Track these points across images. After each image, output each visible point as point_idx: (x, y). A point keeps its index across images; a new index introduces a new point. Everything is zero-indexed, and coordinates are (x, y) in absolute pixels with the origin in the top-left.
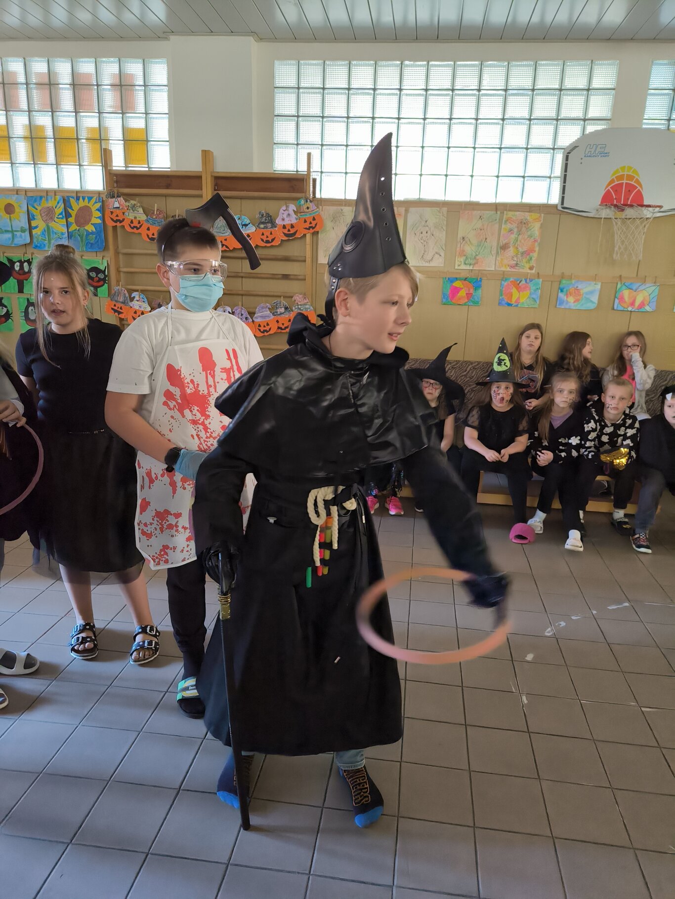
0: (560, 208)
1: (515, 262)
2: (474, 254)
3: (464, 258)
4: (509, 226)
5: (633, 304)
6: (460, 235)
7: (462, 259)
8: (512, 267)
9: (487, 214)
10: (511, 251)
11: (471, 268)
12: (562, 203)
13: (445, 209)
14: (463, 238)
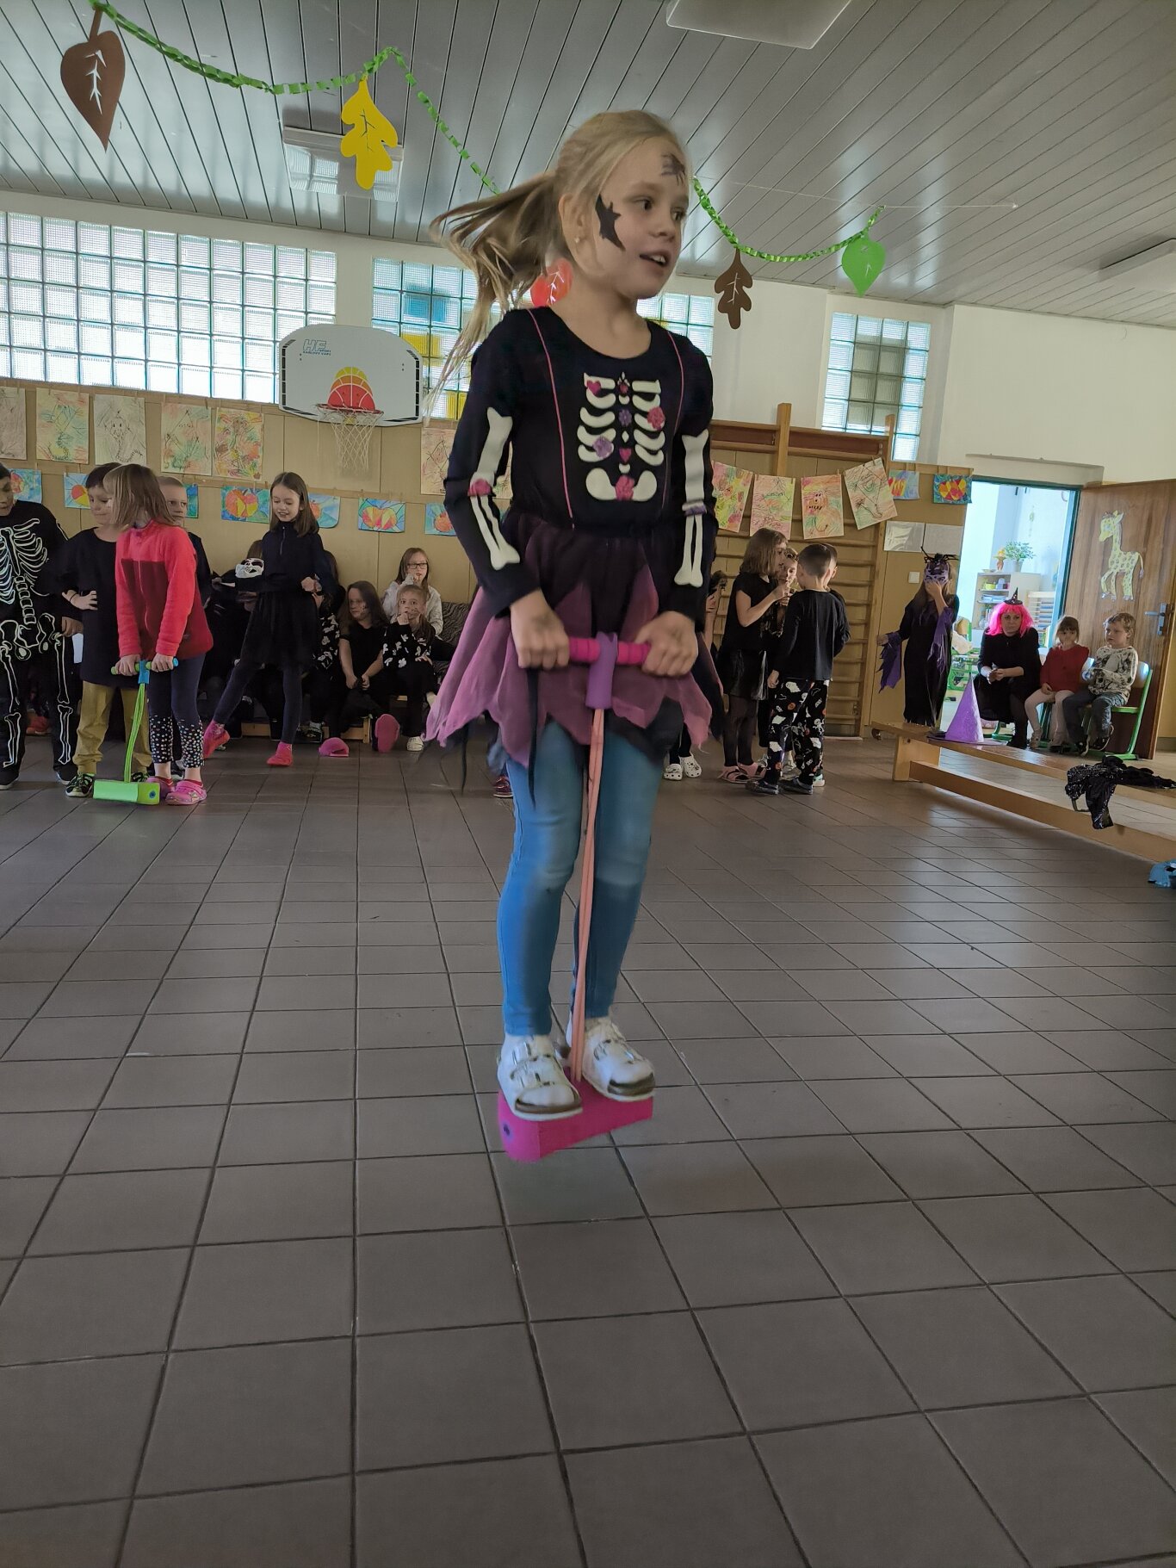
0: (281, 407)
1: (235, 468)
2: (185, 456)
3: (173, 459)
4: (223, 425)
5: (379, 523)
6: (164, 431)
7: (170, 460)
8: (232, 473)
9: (195, 409)
10: (229, 455)
11: (182, 471)
12: (284, 403)
13: (142, 399)
14: (168, 435)
